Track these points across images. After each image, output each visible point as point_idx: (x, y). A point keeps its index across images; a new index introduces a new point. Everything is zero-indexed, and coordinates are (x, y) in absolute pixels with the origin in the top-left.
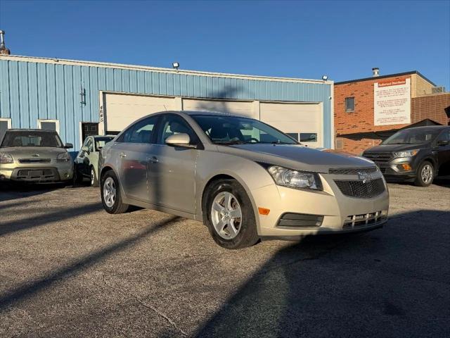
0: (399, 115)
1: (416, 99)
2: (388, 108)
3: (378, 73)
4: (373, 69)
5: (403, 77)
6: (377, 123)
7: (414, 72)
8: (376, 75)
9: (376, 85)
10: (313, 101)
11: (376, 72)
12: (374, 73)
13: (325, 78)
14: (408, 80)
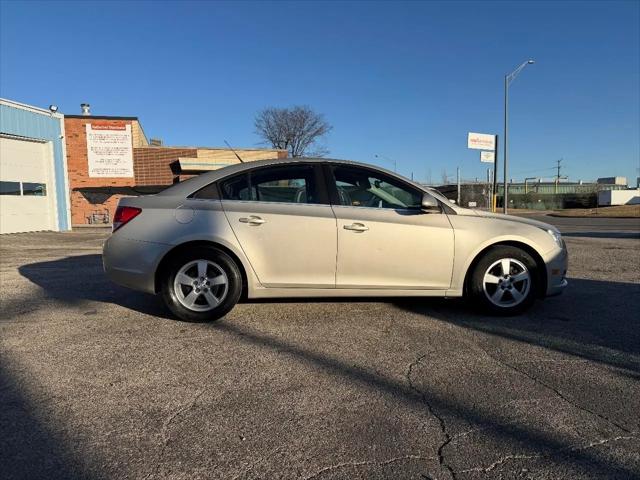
0: (119, 166)
1: (139, 150)
2: (106, 157)
3: (89, 111)
4: (83, 105)
5: (123, 122)
6: (92, 175)
7: (135, 119)
8: (87, 113)
9: (88, 126)
10: (39, 137)
11: (86, 109)
12: (84, 111)
13: (54, 108)
14: (128, 127)
